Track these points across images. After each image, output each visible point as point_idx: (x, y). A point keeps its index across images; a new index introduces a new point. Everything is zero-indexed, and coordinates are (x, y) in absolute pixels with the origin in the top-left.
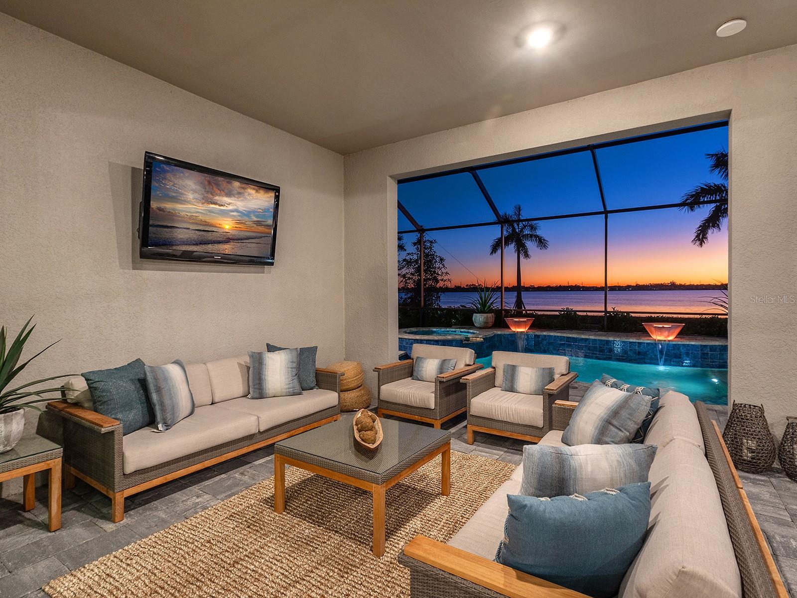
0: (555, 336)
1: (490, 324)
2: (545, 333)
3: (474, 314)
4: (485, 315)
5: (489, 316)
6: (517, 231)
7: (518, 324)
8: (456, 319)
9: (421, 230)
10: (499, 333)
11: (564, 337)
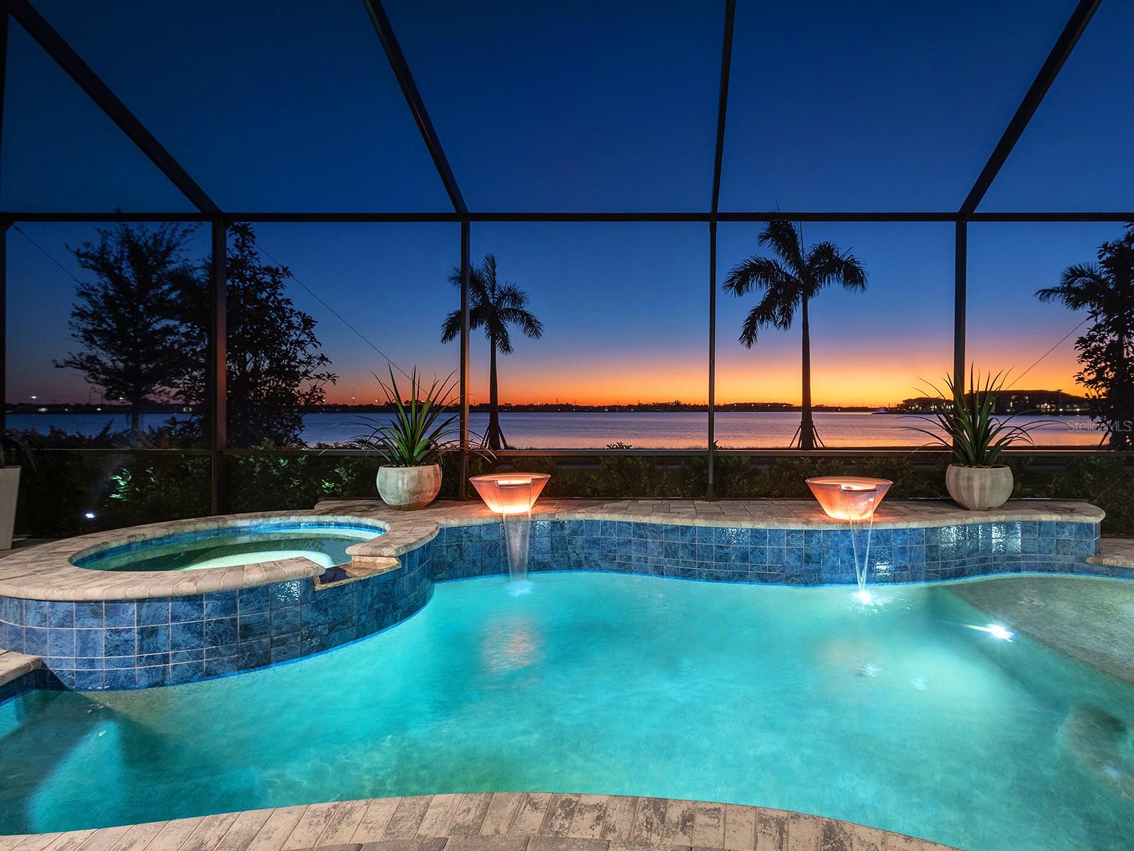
0: (605, 523)
1: (430, 495)
2: (580, 516)
3: (381, 469)
4: (413, 471)
5: (425, 475)
6: (491, 301)
7: (509, 493)
8: (336, 479)
9: (221, 221)
10: (454, 523)
11: (629, 524)
